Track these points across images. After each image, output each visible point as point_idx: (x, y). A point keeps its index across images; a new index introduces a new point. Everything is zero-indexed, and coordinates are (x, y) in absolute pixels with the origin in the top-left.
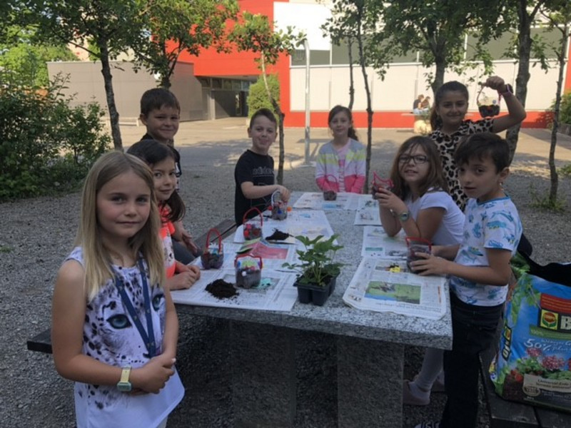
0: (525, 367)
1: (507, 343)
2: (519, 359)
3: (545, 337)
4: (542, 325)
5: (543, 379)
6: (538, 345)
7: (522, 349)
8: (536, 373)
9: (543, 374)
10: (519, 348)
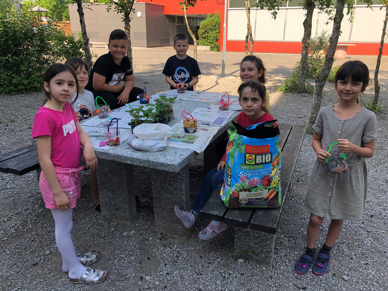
0: (239, 188)
1: (229, 176)
2: (236, 184)
3: (249, 170)
4: (247, 162)
5: (249, 193)
6: (245, 175)
7: (237, 178)
8: (245, 190)
9: (249, 190)
10: (236, 178)
